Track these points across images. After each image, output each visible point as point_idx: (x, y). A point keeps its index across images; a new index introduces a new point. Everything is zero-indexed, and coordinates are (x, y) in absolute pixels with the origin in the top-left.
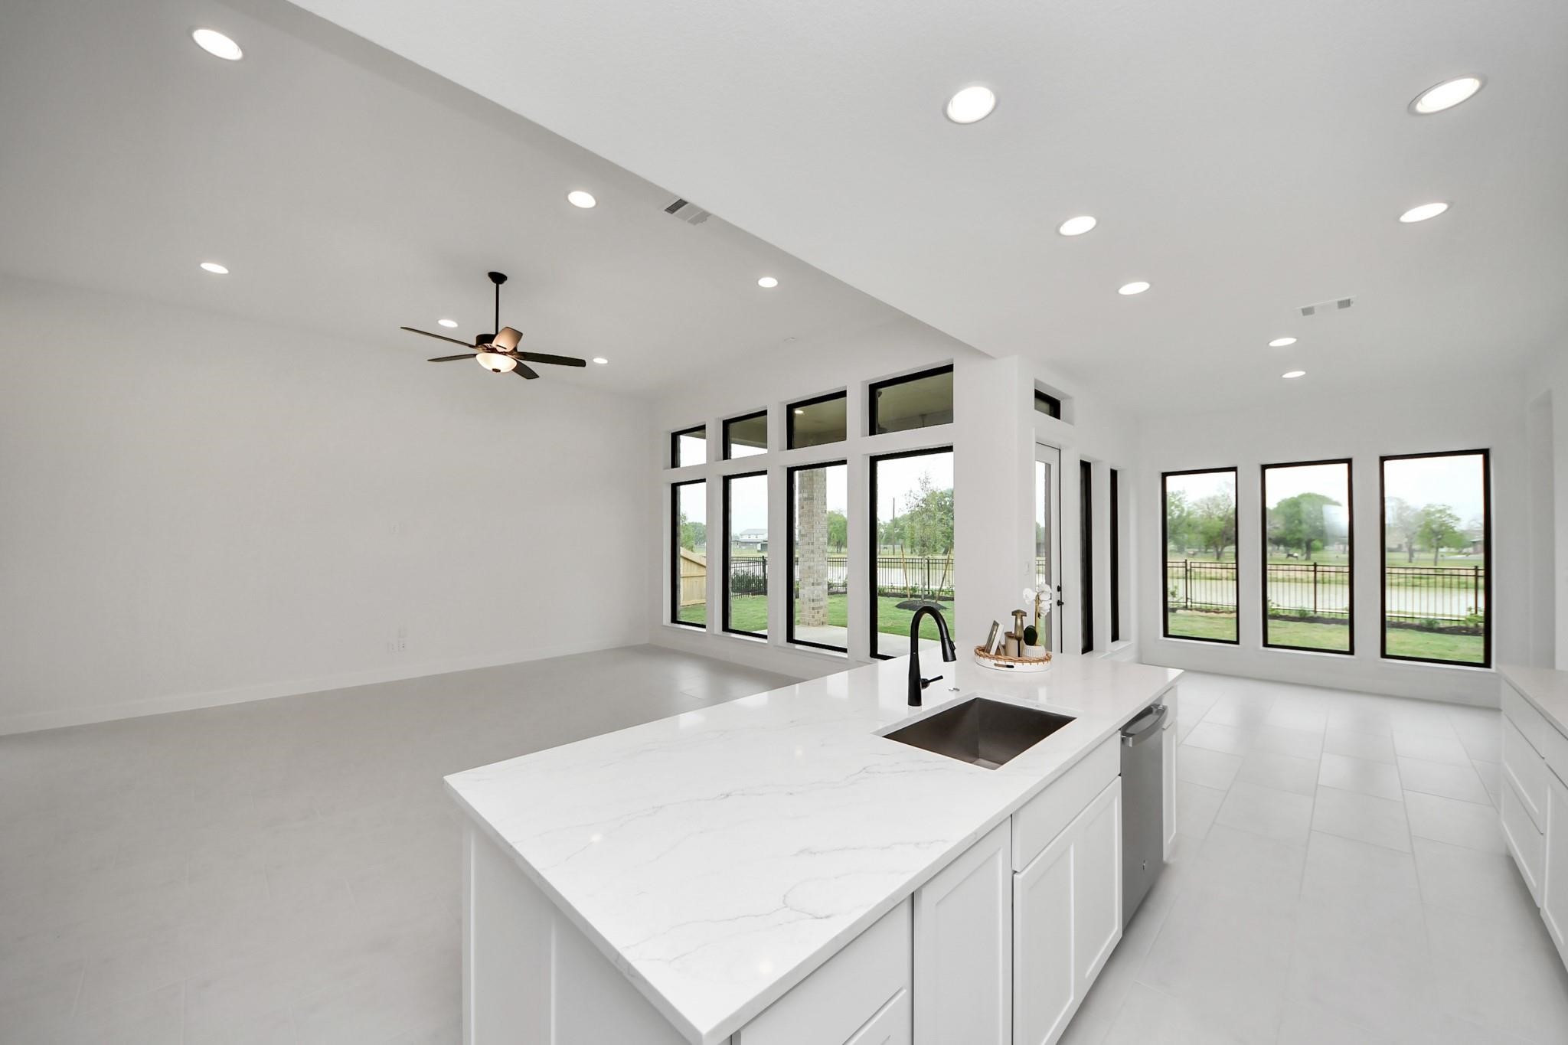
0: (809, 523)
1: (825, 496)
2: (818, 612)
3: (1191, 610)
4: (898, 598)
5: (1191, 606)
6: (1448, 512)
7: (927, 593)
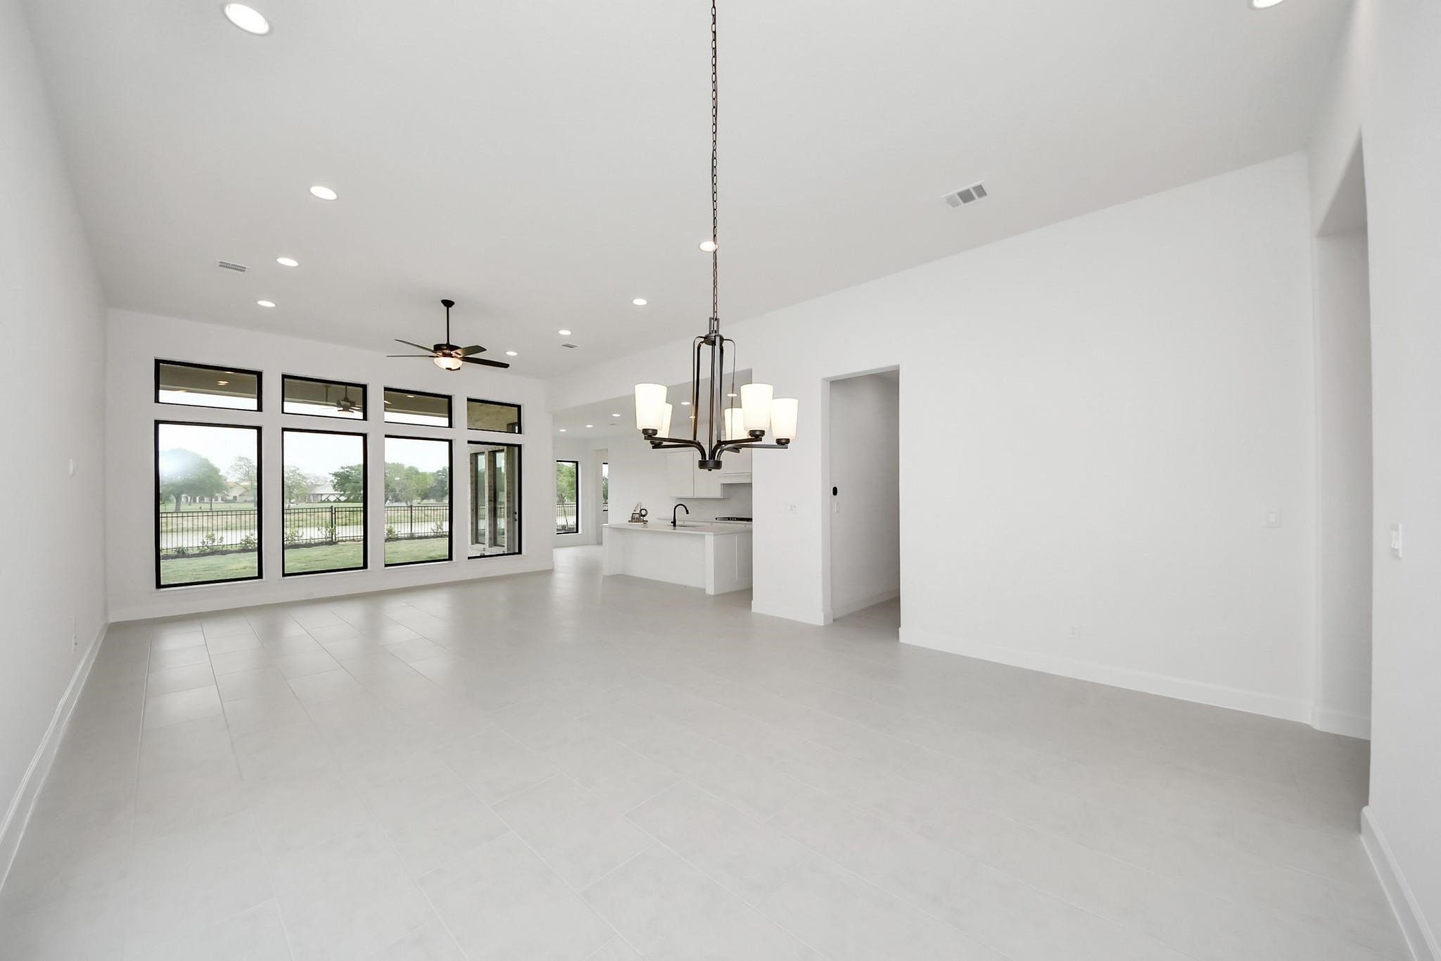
6: (298, 472)
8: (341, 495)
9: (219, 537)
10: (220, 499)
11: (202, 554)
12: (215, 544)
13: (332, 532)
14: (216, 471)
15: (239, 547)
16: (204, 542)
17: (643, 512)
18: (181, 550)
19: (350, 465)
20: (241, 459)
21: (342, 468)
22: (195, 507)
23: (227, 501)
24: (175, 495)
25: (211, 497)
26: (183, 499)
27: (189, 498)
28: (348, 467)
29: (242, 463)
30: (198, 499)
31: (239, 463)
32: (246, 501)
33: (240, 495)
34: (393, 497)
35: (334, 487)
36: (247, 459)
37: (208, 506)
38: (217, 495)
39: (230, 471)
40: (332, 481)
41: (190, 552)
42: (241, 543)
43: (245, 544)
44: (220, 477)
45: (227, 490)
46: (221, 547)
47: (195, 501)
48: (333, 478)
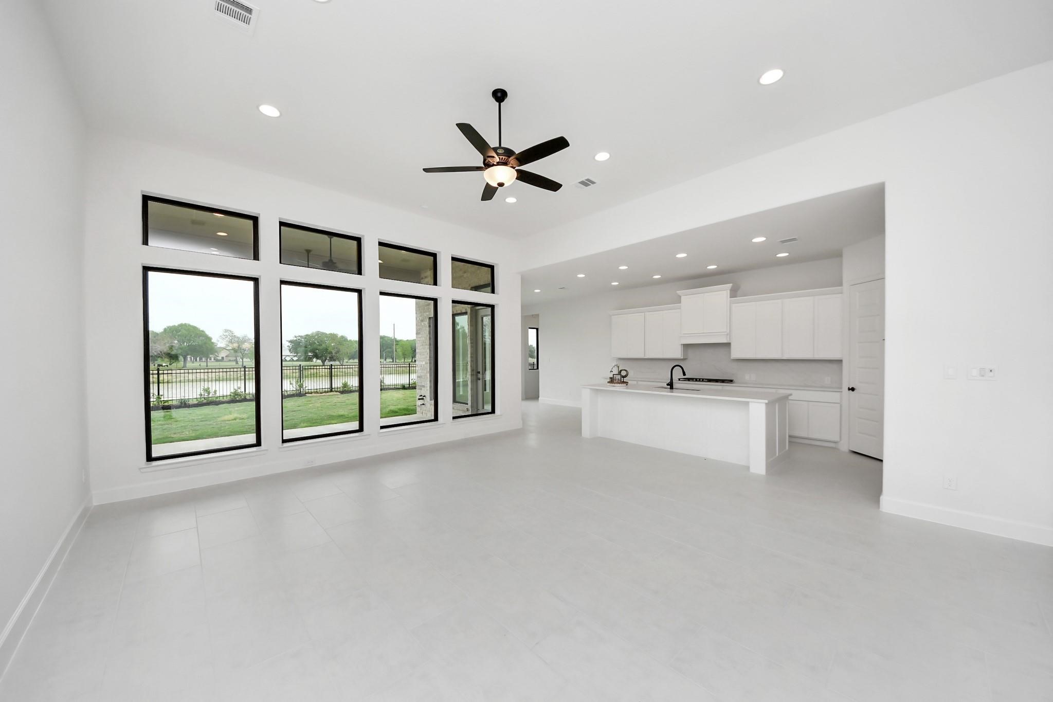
8: (295, 356)
9: (213, 391)
10: (213, 359)
11: (200, 405)
12: (210, 396)
13: (301, 386)
14: (210, 339)
15: (229, 398)
16: (201, 395)
17: (624, 373)
18: (183, 401)
19: (301, 335)
20: (226, 331)
21: (296, 337)
22: (196, 364)
23: (217, 360)
24: (182, 356)
25: (207, 357)
26: (189, 359)
27: (192, 358)
28: (300, 336)
29: (227, 334)
30: (198, 359)
31: (225, 334)
32: (230, 361)
33: (226, 356)
34: (330, 357)
35: (290, 350)
36: (230, 331)
37: (205, 364)
38: (211, 356)
39: (219, 339)
40: (288, 346)
41: (191, 402)
42: (230, 395)
43: (234, 396)
44: (213, 343)
45: (216, 352)
46: (214, 399)
47: (196, 360)
48: (289, 344)
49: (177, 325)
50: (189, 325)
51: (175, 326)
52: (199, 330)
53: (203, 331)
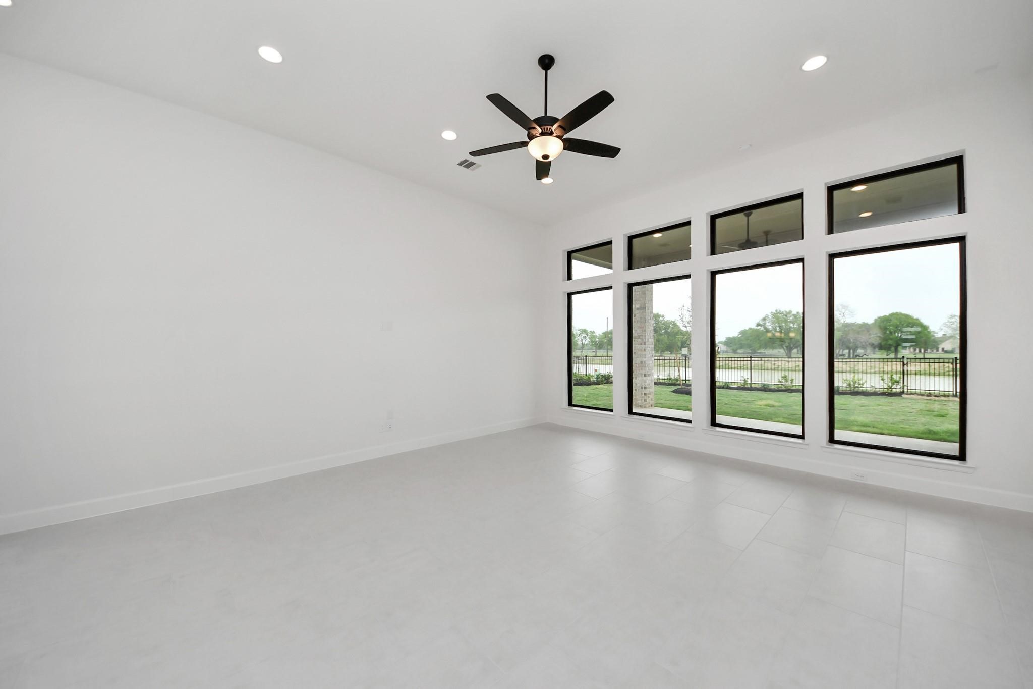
0: (641, 327)
1: (652, 307)
2: (649, 397)
3: (907, 394)
4: (673, 386)
5: (907, 392)
7: (684, 382)
49: (887, 315)
50: (901, 314)
51: (886, 316)
52: (913, 319)
53: (917, 319)
